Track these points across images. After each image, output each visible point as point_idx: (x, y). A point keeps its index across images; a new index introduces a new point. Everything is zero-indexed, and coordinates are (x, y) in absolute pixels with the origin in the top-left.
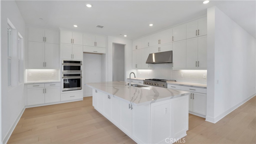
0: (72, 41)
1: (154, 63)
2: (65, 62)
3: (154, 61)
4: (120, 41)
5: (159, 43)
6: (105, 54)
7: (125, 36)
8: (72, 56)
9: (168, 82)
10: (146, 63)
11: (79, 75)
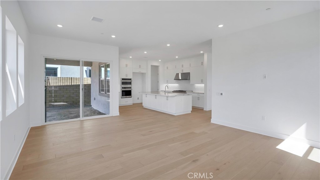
0: (127, 65)
1: (180, 80)
2: (123, 79)
3: (180, 78)
4: (155, 64)
5: (182, 67)
6: (146, 73)
7: (160, 61)
8: (127, 75)
9: (187, 92)
10: (174, 80)
11: (130, 88)
